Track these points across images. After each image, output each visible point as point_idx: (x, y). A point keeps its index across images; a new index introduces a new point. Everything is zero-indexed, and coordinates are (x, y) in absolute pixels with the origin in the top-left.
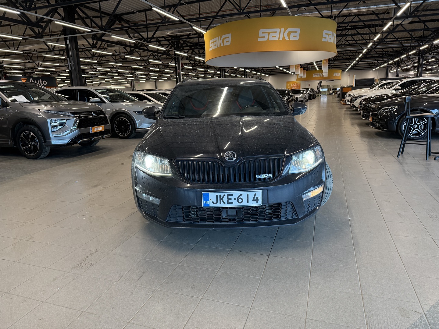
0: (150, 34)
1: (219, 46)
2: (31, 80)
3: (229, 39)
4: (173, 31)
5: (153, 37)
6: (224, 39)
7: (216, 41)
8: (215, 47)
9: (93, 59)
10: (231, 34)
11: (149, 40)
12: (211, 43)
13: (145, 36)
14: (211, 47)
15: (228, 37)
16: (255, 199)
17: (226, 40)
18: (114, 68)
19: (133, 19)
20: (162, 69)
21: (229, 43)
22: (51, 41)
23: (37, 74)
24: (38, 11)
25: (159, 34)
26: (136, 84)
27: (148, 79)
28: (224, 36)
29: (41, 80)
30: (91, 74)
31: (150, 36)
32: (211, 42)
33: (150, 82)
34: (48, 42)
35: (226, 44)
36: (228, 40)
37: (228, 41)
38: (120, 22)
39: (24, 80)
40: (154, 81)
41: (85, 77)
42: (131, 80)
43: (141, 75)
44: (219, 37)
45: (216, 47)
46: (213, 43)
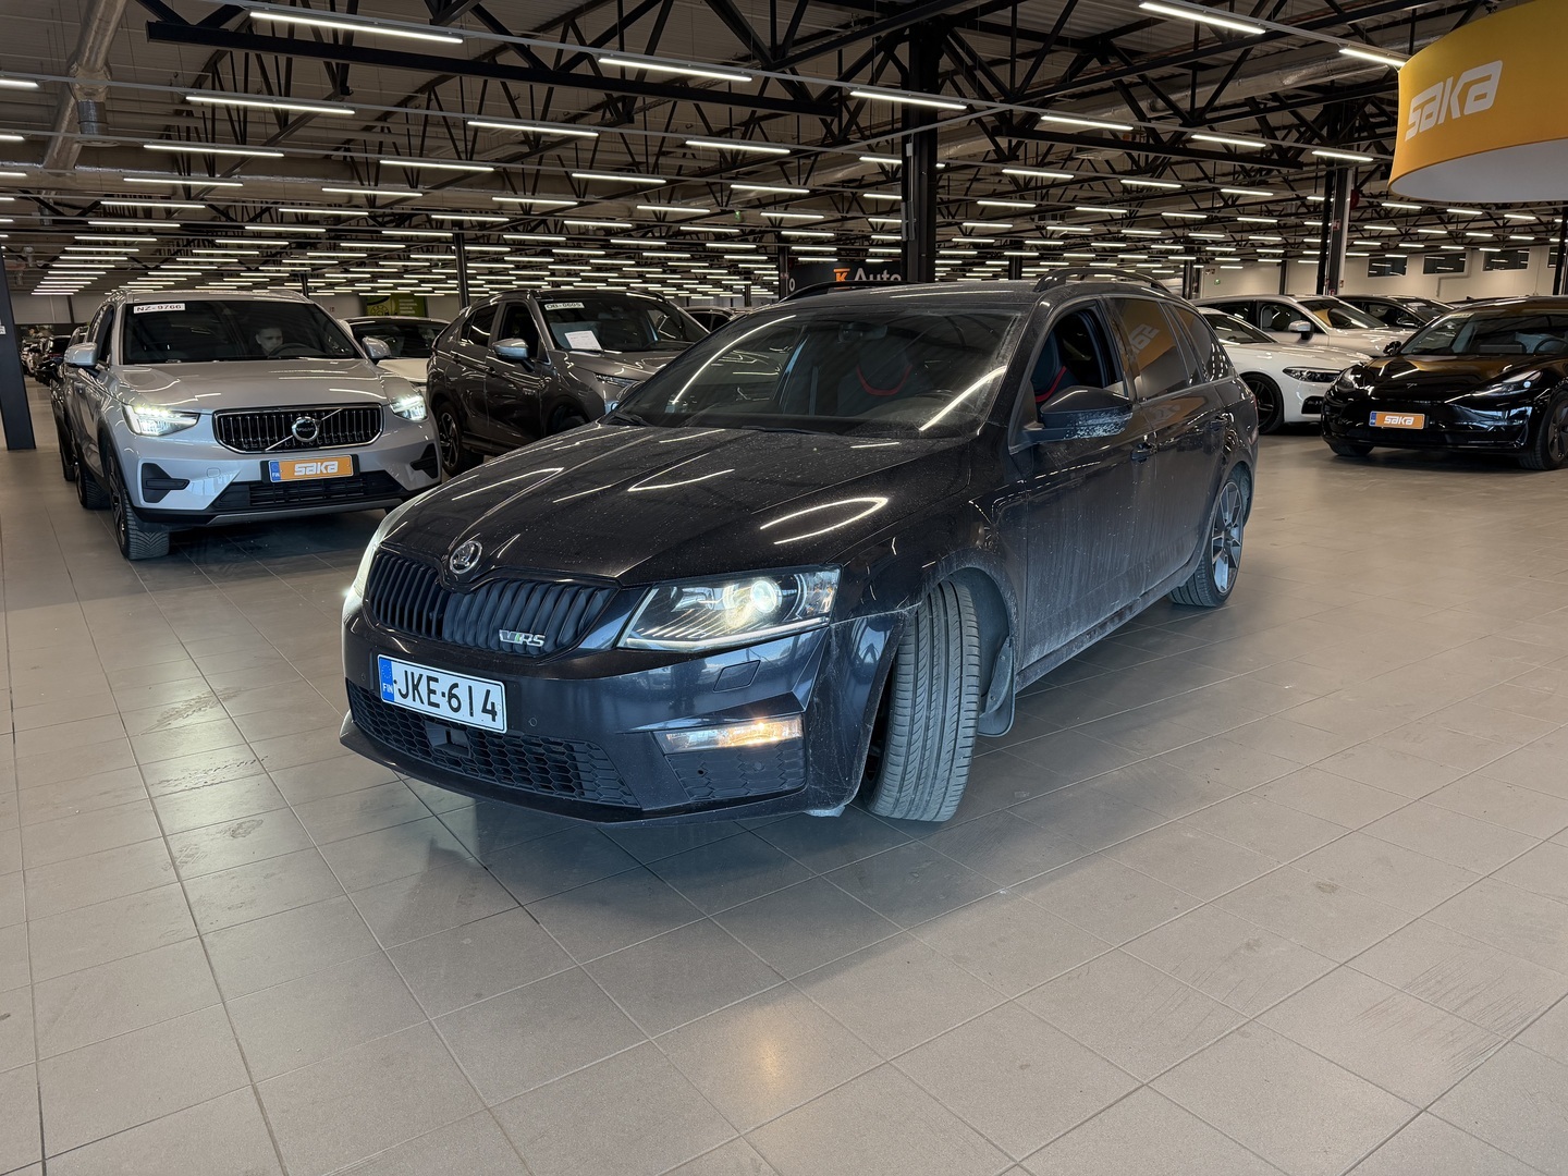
0: (1204, 95)
1: (1441, 121)
2: (860, 272)
3: (1491, 88)
4: (1311, 70)
5: (1210, 106)
6: (1468, 86)
7: (1433, 99)
8: (1428, 124)
9: (1023, 199)
10: (1500, 62)
11: (1196, 118)
12: (1415, 110)
13: (1185, 105)
14: (1414, 124)
15: (1488, 78)
16: (489, 707)
17: (1474, 91)
18: (1104, 223)
19: (1155, 44)
20: (1292, 220)
21: (1487, 104)
22: (872, 150)
23: (876, 256)
24: (797, 67)
25: (1236, 91)
26: (1205, 278)
27: (1249, 258)
28: (1467, 76)
29: (885, 272)
30: (1037, 248)
31: (1200, 103)
32: (1414, 103)
33: (1263, 269)
34: (864, 156)
35: (1472, 107)
36: (1485, 85)
37: (1483, 96)
38: (1104, 61)
39: (842, 273)
40: (1278, 264)
41: (1021, 256)
42: (1186, 262)
43: (1215, 243)
44: (1450, 81)
45: (1430, 123)
46: (1421, 106)
